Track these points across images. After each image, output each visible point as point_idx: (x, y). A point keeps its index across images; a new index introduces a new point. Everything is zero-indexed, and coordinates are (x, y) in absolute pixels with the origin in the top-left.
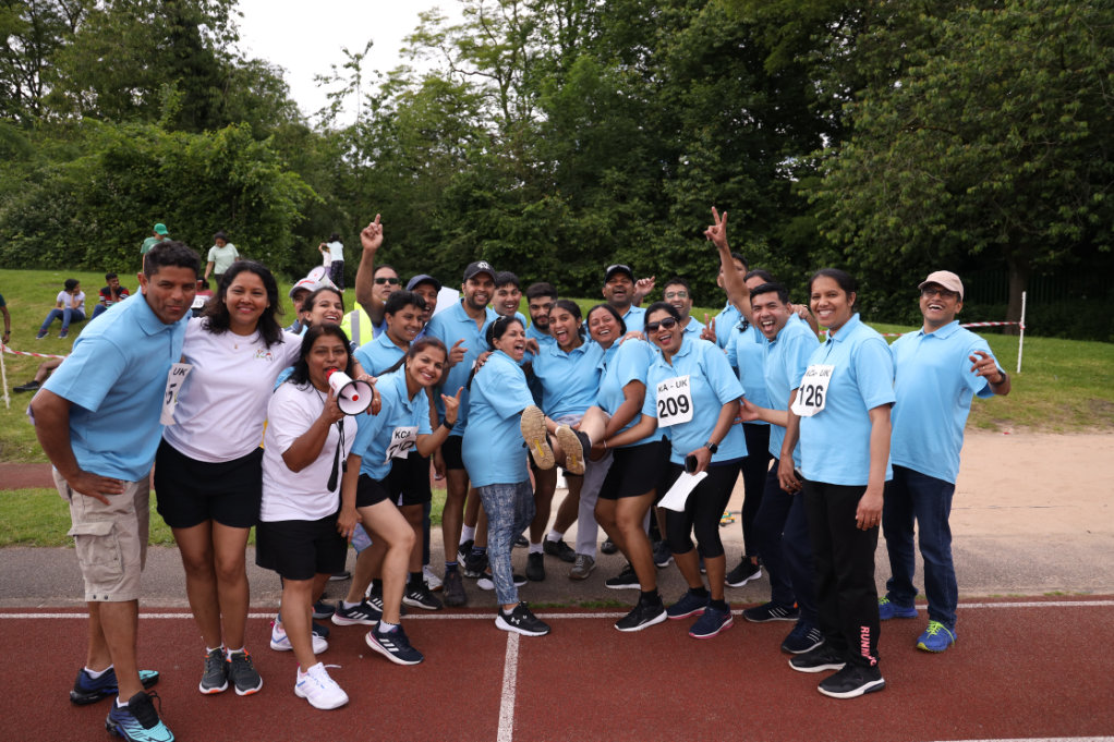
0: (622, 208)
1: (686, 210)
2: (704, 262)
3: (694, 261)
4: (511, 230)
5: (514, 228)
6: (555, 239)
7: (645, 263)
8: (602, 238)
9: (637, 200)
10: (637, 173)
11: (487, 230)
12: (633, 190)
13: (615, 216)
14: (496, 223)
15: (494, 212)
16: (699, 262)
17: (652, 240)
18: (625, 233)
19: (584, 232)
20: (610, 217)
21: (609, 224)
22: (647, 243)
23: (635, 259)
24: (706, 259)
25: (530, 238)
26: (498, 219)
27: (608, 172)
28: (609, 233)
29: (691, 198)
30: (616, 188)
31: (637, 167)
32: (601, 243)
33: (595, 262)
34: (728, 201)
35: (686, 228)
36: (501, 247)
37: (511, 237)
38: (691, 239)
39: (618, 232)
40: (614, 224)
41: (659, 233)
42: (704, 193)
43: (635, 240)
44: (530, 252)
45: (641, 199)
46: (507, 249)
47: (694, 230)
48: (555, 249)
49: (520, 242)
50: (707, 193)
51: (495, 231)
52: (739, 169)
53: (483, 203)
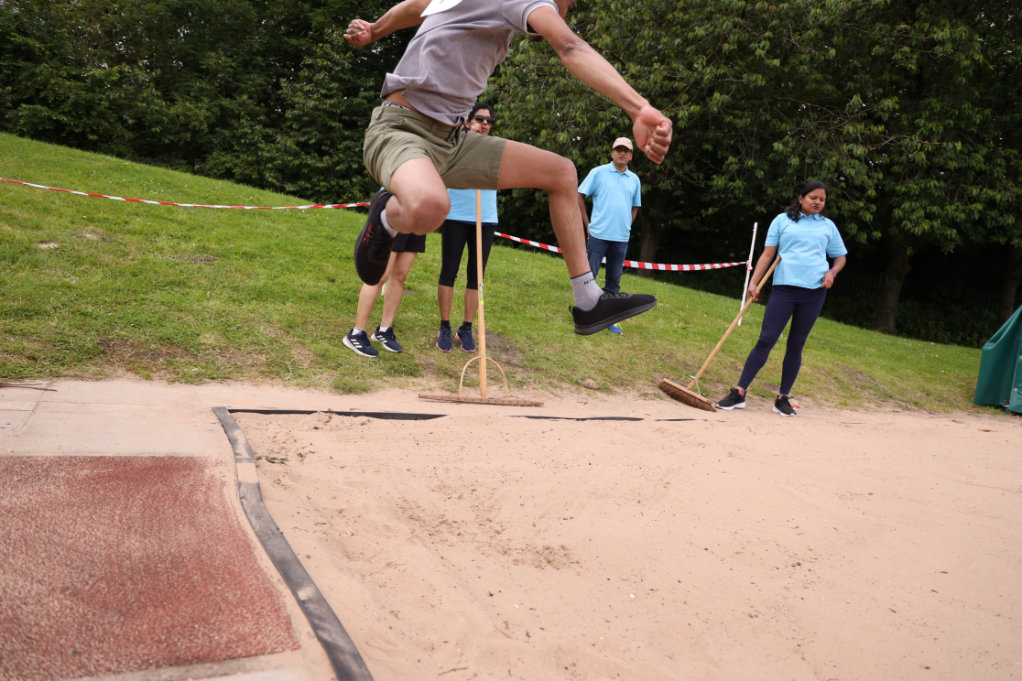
0: (225, 102)
1: (305, 118)
2: (319, 180)
3: (308, 179)
4: (68, 98)
5: (72, 96)
6: (130, 121)
7: (247, 172)
8: (195, 132)
9: (245, 97)
10: (250, 68)
12: (243, 85)
13: (216, 110)
14: (45, 85)
16: (315, 180)
17: (262, 146)
18: (227, 133)
19: (172, 121)
20: (209, 109)
21: (207, 118)
22: (253, 148)
23: (236, 165)
24: (322, 178)
25: (95, 113)
27: (213, 54)
28: (205, 127)
29: (312, 103)
30: (220, 75)
31: (252, 59)
32: (193, 137)
33: (183, 162)
34: (355, 118)
35: (302, 139)
36: (49, 118)
37: (66, 107)
38: (308, 153)
39: (218, 129)
40: (213, 119)
41: (269, 139)
42: (328, 101)
43: (239, 144)
44: (93, 132)
45: (250, 98)
46: (57, 121)
47: (313, 141)
48: (129, 135)
49: (79, 117)
50: (332, 101)
52: (371, 84)
53: (28, 54)
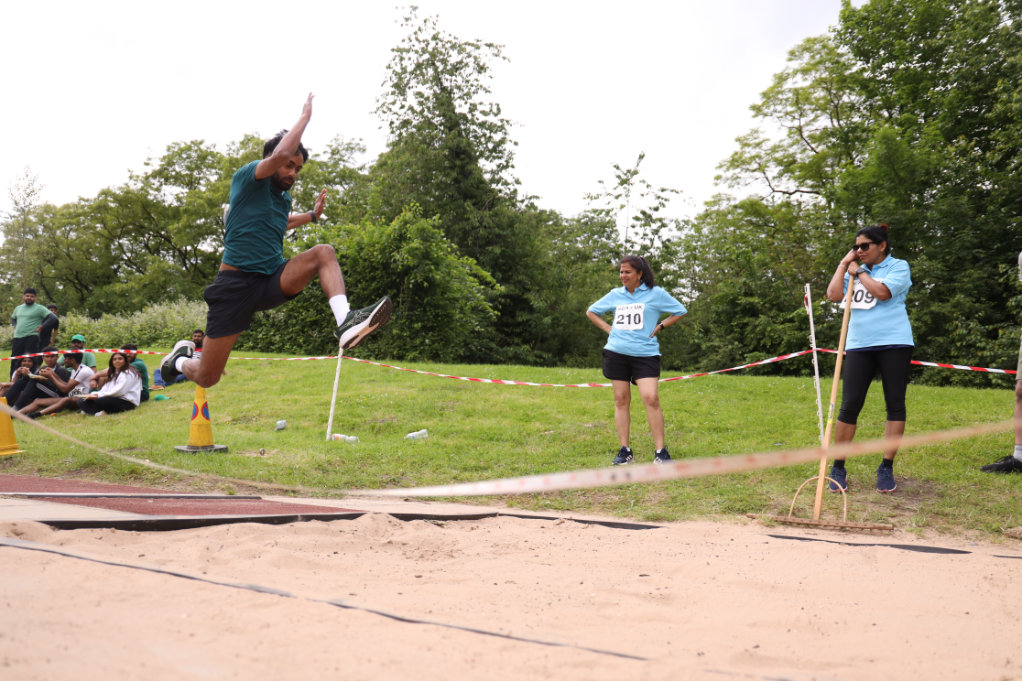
0: (935, 307)
4: (782, 340)
5: (785, 338)
11: (755, 342)
13: (927, 318)
15: (763, 318)
18: (941, 339)
20: (917, 320)
22: (972, 349)
26: (765, 330)
39: (929, 338)
40: (924, 329)
41: (993, 335)
51: (762, 342)
